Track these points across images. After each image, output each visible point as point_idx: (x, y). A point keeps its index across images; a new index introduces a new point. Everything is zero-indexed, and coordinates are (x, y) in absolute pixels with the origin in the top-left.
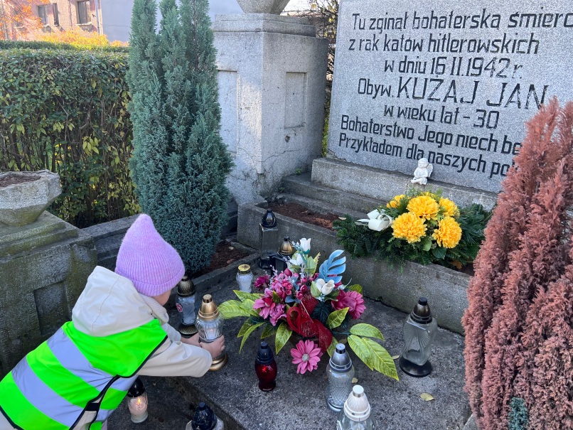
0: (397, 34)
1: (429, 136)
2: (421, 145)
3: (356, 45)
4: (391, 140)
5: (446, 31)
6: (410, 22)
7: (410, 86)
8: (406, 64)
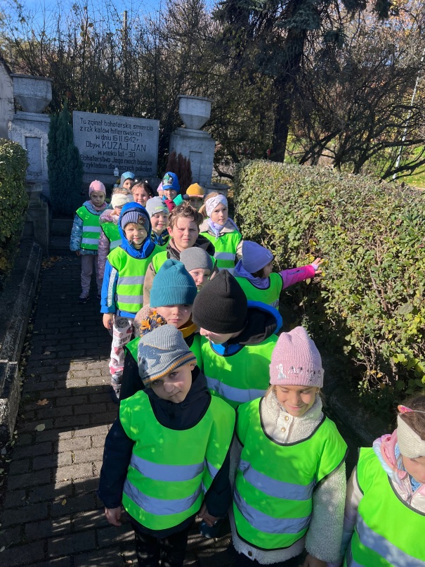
0: (99, 127)
1: (116, 161)
2: (113, 164)
3: (83, 129)
4: (102, 163)
5: (116, 128)
6: (103, 123)
7: (106, 144)
8: (104, 137)
